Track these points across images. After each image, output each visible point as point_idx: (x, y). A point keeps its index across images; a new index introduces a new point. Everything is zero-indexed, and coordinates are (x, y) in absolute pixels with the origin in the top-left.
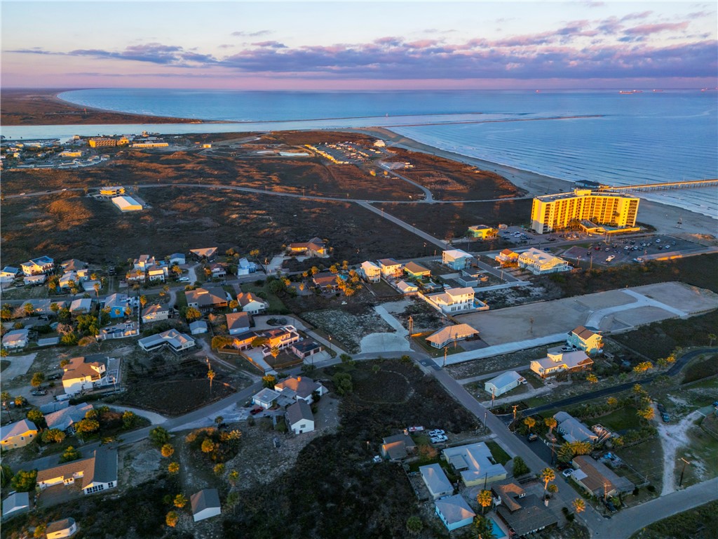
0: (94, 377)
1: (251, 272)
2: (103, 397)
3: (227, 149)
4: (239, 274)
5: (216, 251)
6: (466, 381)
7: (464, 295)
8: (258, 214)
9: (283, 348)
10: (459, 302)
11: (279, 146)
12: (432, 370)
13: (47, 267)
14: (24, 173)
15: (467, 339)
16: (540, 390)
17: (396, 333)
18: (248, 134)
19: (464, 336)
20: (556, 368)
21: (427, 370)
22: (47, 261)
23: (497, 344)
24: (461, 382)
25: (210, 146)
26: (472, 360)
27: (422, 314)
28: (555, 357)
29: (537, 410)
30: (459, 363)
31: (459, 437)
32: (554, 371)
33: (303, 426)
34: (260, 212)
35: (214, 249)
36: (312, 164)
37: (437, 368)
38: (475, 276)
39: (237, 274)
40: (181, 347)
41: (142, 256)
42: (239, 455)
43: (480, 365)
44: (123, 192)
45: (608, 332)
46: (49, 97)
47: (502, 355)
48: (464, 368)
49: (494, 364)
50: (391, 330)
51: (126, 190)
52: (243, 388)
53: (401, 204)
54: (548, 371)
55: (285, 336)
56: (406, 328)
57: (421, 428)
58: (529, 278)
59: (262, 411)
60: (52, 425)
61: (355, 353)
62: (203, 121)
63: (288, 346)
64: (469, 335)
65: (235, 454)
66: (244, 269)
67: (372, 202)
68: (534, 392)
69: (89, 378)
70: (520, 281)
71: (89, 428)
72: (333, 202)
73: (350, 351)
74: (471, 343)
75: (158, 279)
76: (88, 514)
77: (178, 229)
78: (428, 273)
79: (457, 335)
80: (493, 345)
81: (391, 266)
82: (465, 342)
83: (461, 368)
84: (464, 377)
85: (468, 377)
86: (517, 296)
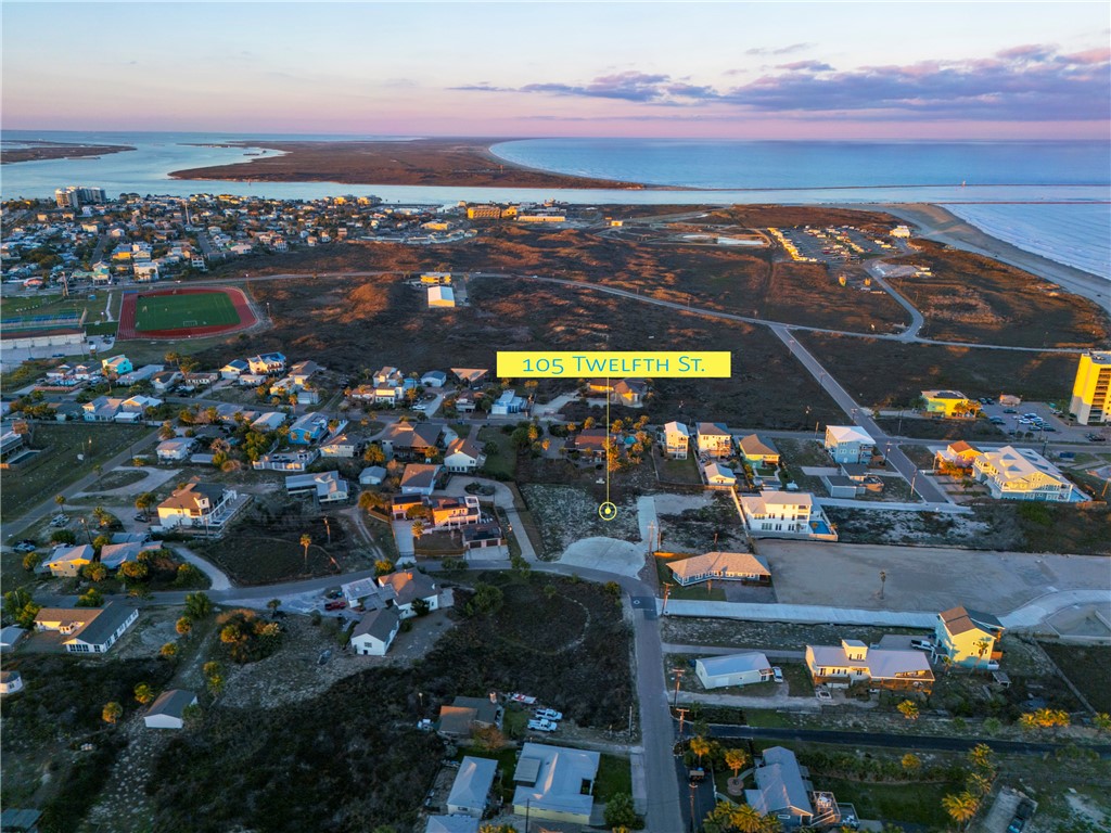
0: (194, 511)
1: (511, 411)
2: (191, 539)
3: (644, 229)
4: (494, 412)
5: (485, 374)
6: (679, 649)
7: (789, 507)
8: (595, 330)
9: (450, 528)
10: (778, 516)
11: (727, 227)
12: (641, 616)
13: (273, 366)
14: (363, 246)
15: (746, 582)
16: (799, 701)
17: (639, 544)
18: (696, 208)
19: (740, 574)
20: (849, 670)
21: (630, 615)
22: (277, 357)
23: (795, 601)
24: (667, 648)
25: (620, 224)
26: (721, 618)
27: (709, 524)
28: (855, 650)
29: (758, 732)
30: (696, 617)
31: (579, 733)
32: (842, 674)
33: (368, 645)
34: (600, 326)
35: (483, 372)
36: (753, 258)
37: (650, 615)
38: (857, 478)
39: (490, 411)
40: (326, 497)
41: (386, 369)
42: (269, 659)
43: (732, 630)
44: (448, 280)
45: (1051, 636)
46: (478, 150)
47: (785, 623)
48: (697, 627)
49: (758, 635)
50: (634, 538)
51: (453, 279)
52: (353, 570)
53: (847, 336)
54: (829, 671)
55: (457, 511)
57: (531, 700)
58: (972, 502)
59: (343, 608)
60: (105, 559)
61: (548, 559)
62: (646, 187)
63: (459, 526)
64: (751, 574)
65: (263, 657)
66: (502, 405)
67: (797, 328)
68: (783, 701)
69: (187, 512)
70: (952, 504)
71: (134, 574)
72: (728, 322)
73: (544, 555)
74: (749, 590)
75: (386, 402)
76: (45, 676)
77: (474, 338)
78: (775, 458)
79: (725, 569)
80: (784, 602)
81: (710, 437)
82: (739, 585)
83: (689, 627)
84: (682, 642)
85: (689, 643)
86: (917, 529)
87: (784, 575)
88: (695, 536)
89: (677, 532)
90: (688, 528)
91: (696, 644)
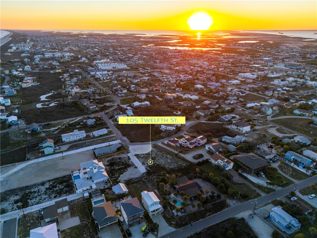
6: (112, 135)
12: (123, 139)
17: (134, 154)
21: (125, 138)
24: (114, 135)
37: (121, 139)
48: (110, 140)
50: (137, 156)
56: (129, 157)
61: (154, 145)
73: (156, 145)
83: (112, 140)
84: (112, 137)
85: (110, 137)
86: (35, 192)
87: (90, 157)
88: (119, 162)
89: (125, 161)
90: (123, 164)
91: (109, 137)
